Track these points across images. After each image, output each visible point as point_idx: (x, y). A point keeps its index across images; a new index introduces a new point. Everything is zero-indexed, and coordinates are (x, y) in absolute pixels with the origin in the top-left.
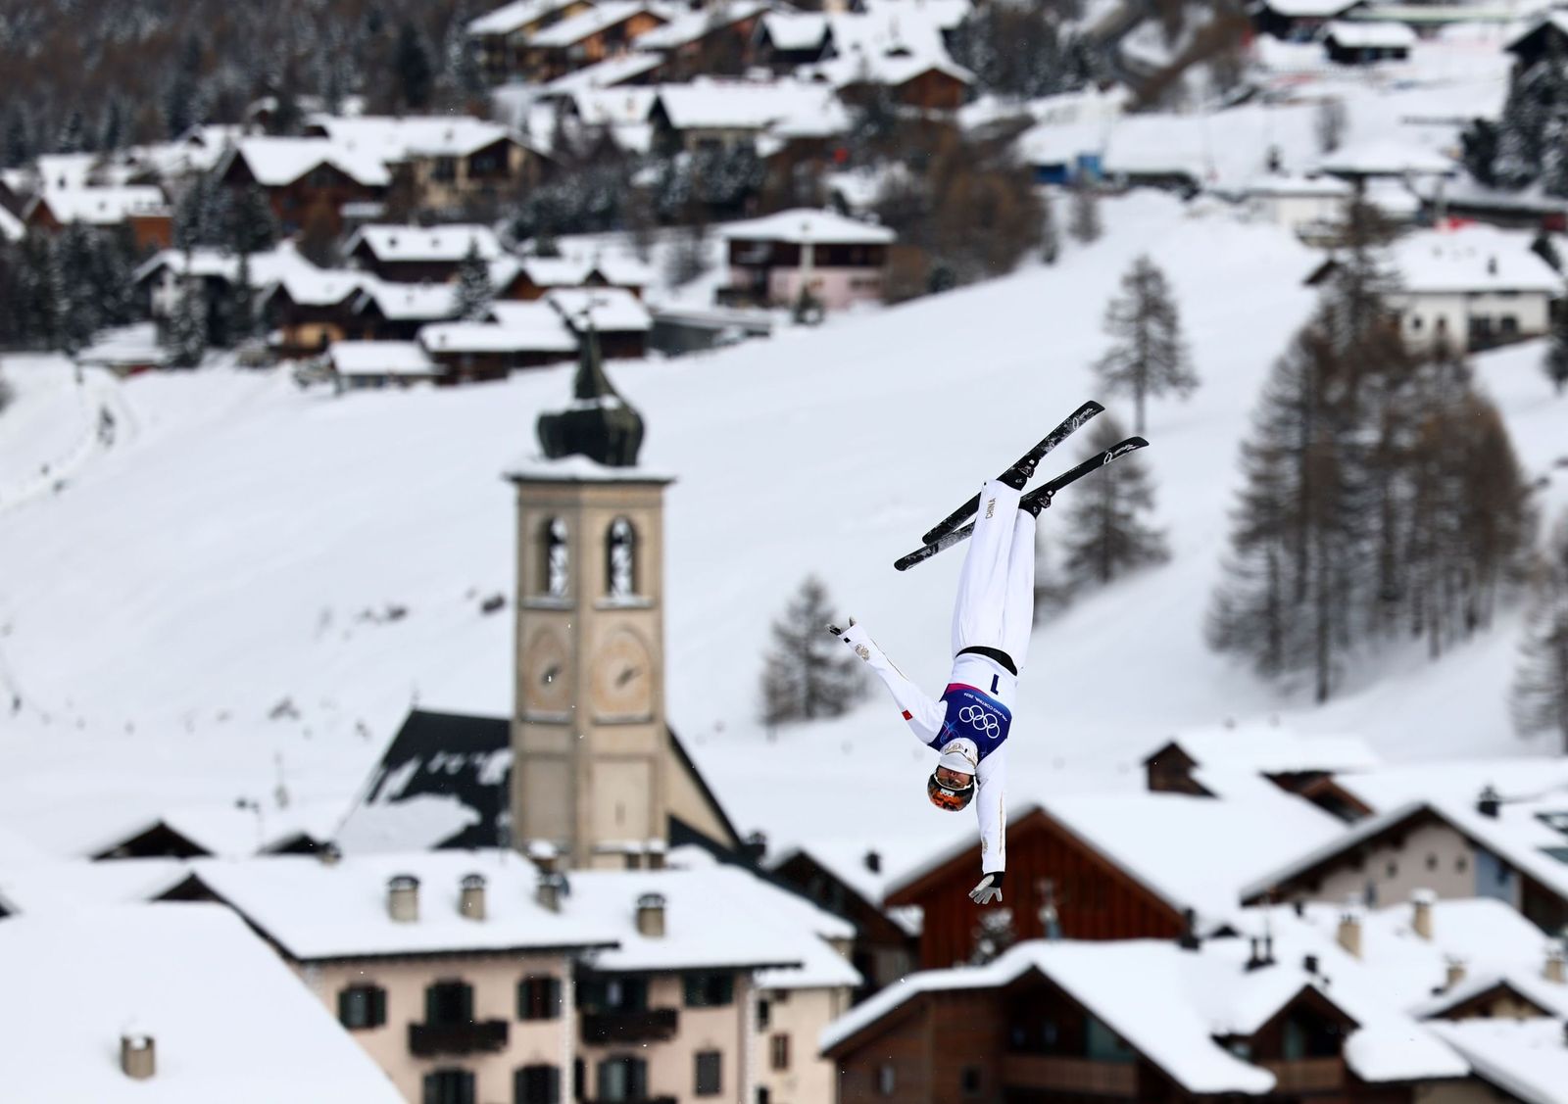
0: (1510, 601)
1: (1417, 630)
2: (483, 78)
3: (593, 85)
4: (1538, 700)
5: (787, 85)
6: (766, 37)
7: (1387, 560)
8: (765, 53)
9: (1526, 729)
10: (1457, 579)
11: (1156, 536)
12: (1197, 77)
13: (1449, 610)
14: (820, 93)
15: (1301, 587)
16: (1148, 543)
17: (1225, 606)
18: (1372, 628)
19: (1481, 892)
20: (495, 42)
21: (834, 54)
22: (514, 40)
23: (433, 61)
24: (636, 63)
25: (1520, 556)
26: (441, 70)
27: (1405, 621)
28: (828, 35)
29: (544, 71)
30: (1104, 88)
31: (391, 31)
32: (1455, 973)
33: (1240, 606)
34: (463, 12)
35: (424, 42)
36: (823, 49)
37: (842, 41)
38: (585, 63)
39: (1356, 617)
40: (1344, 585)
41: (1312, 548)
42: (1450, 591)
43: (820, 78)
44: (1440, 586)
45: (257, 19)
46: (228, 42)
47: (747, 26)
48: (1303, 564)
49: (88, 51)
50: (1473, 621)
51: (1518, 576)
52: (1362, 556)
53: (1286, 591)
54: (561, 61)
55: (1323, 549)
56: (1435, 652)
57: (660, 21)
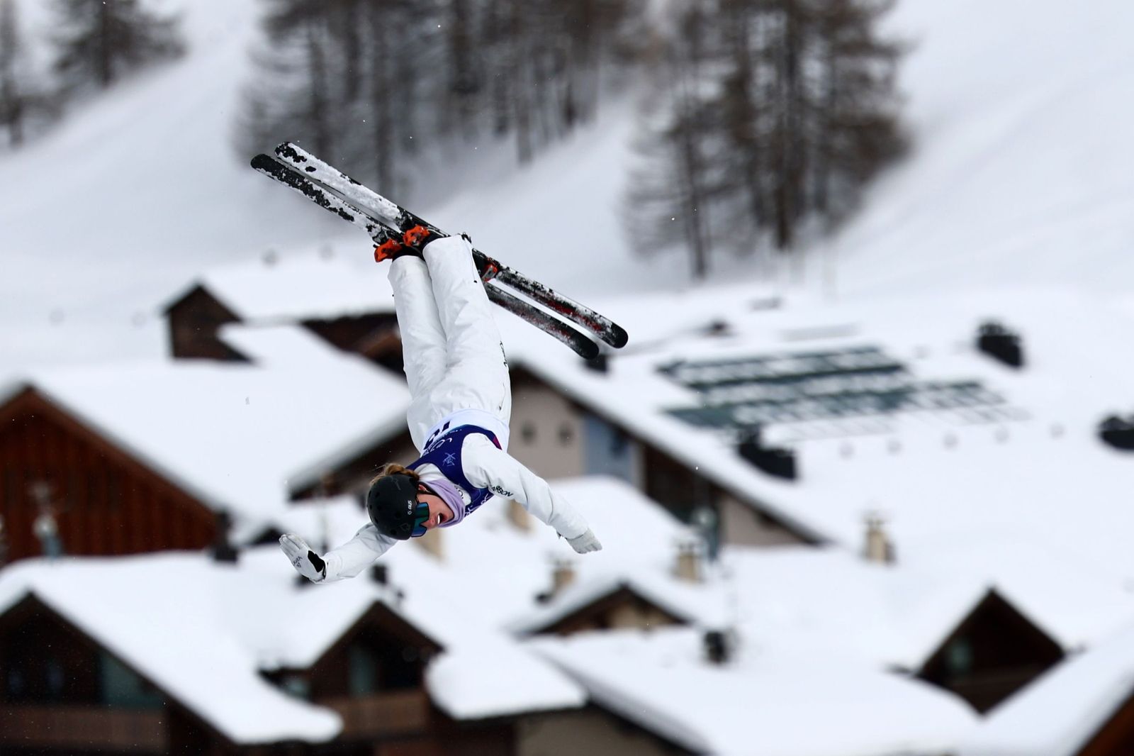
0: (617, 87)
1: (501, 128)
4: (656, 211)
7: (459, 44)
9: (644, 247)
10: (548, 62)
11: (168, 24)
13: (541, 100)
15: (353, 83)
16: (156, 35)
17: (257, 108)
18: (444, 129)
19: (592, 469)
25: (627, 29)
27: (485, 117)
32: (562, 576)
33: (277, 109)
39: (424, 116)
40: (407, 76)
41: (365, 31)
42: (540, 77)
44: (528, 72)
48: (353, 51)
50: (572, 114)
51: (627, 55)
52: (428, 39)
53: (335, 87)
55: (379, 33)
56: (525, 155)
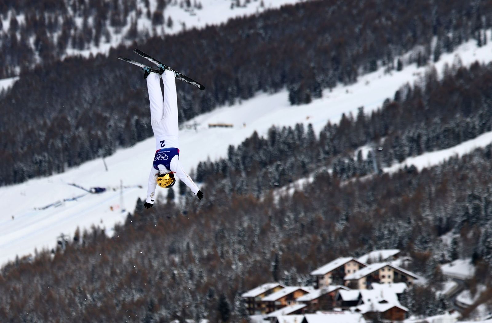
2: (247, 312)
3: (283, 314)
5: (347, 313)
6: (340, 297)
8: (340, 302)
12: (481, 308)
14: (358, 315)
20: (251, 300)
21: (363, 303)
22: (257, 299)
23: (230, 307)
24: (297, 307)
26: (233, 309)
28: (360, 296)
29: (267, 310)
30: (451, 312)
31: (217, 297)
34: (239, 291)
35: (227, 301)
36: (359, 301)
37: (365, 299)
38: (280, 307)
43: (358, 311)
45: (173, 294)
46: (163, 301)
47: (333, 294)
49: (117, 305)
54: (272, 306)
57: (305, 293)
